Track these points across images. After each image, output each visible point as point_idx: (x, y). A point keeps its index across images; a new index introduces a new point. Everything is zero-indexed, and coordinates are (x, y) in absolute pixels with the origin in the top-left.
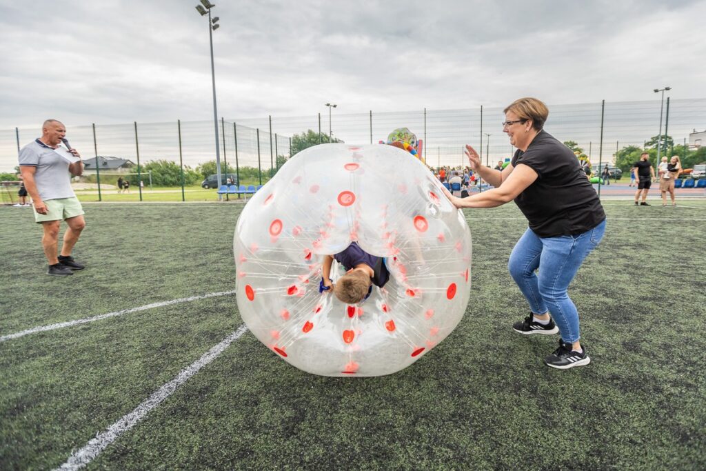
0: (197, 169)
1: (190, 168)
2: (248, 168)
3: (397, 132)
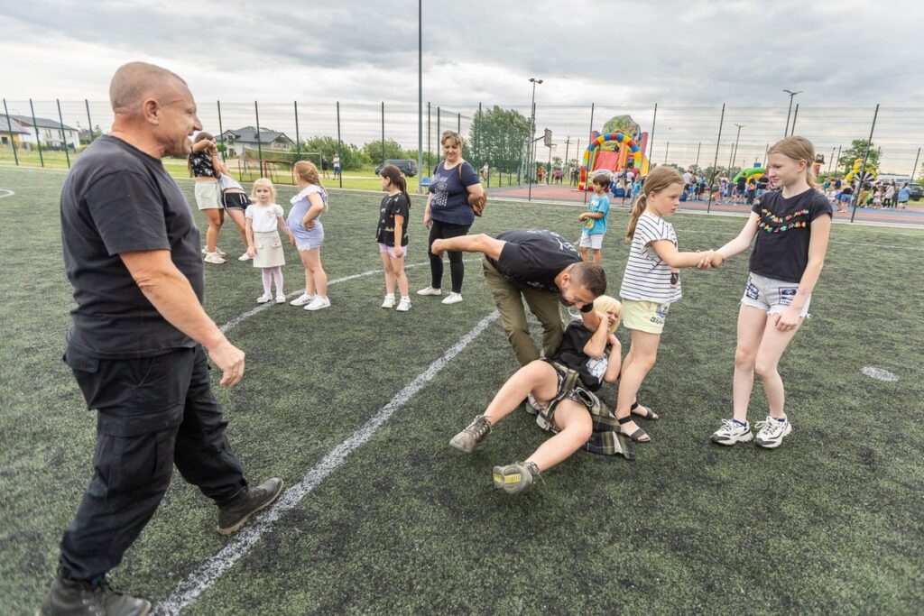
1: (357, 148)
3: (617, 121)
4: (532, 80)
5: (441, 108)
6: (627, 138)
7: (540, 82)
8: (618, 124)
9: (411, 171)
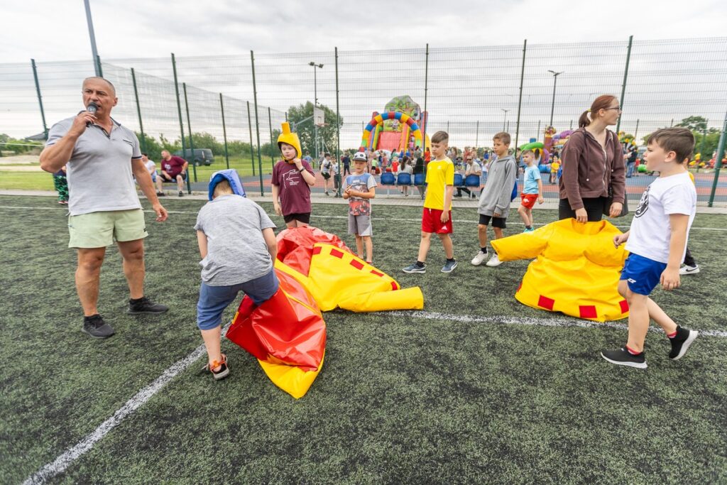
0: (176, 143)
1: (166, 140)
2: (238, 142)
3: (397, 102)
4: (312, 64)
5: (223, 94)
6: (405, 117)
7: (321, 66)
8: (399, 105)
9: (205, 160)
